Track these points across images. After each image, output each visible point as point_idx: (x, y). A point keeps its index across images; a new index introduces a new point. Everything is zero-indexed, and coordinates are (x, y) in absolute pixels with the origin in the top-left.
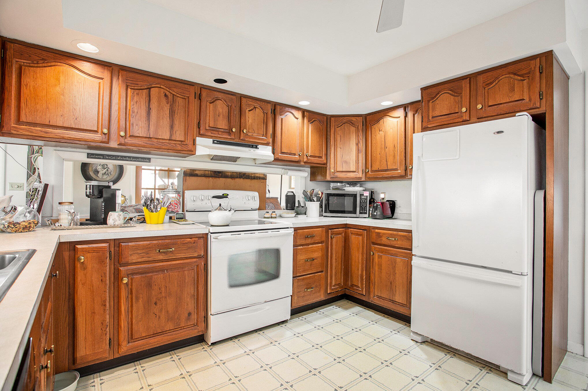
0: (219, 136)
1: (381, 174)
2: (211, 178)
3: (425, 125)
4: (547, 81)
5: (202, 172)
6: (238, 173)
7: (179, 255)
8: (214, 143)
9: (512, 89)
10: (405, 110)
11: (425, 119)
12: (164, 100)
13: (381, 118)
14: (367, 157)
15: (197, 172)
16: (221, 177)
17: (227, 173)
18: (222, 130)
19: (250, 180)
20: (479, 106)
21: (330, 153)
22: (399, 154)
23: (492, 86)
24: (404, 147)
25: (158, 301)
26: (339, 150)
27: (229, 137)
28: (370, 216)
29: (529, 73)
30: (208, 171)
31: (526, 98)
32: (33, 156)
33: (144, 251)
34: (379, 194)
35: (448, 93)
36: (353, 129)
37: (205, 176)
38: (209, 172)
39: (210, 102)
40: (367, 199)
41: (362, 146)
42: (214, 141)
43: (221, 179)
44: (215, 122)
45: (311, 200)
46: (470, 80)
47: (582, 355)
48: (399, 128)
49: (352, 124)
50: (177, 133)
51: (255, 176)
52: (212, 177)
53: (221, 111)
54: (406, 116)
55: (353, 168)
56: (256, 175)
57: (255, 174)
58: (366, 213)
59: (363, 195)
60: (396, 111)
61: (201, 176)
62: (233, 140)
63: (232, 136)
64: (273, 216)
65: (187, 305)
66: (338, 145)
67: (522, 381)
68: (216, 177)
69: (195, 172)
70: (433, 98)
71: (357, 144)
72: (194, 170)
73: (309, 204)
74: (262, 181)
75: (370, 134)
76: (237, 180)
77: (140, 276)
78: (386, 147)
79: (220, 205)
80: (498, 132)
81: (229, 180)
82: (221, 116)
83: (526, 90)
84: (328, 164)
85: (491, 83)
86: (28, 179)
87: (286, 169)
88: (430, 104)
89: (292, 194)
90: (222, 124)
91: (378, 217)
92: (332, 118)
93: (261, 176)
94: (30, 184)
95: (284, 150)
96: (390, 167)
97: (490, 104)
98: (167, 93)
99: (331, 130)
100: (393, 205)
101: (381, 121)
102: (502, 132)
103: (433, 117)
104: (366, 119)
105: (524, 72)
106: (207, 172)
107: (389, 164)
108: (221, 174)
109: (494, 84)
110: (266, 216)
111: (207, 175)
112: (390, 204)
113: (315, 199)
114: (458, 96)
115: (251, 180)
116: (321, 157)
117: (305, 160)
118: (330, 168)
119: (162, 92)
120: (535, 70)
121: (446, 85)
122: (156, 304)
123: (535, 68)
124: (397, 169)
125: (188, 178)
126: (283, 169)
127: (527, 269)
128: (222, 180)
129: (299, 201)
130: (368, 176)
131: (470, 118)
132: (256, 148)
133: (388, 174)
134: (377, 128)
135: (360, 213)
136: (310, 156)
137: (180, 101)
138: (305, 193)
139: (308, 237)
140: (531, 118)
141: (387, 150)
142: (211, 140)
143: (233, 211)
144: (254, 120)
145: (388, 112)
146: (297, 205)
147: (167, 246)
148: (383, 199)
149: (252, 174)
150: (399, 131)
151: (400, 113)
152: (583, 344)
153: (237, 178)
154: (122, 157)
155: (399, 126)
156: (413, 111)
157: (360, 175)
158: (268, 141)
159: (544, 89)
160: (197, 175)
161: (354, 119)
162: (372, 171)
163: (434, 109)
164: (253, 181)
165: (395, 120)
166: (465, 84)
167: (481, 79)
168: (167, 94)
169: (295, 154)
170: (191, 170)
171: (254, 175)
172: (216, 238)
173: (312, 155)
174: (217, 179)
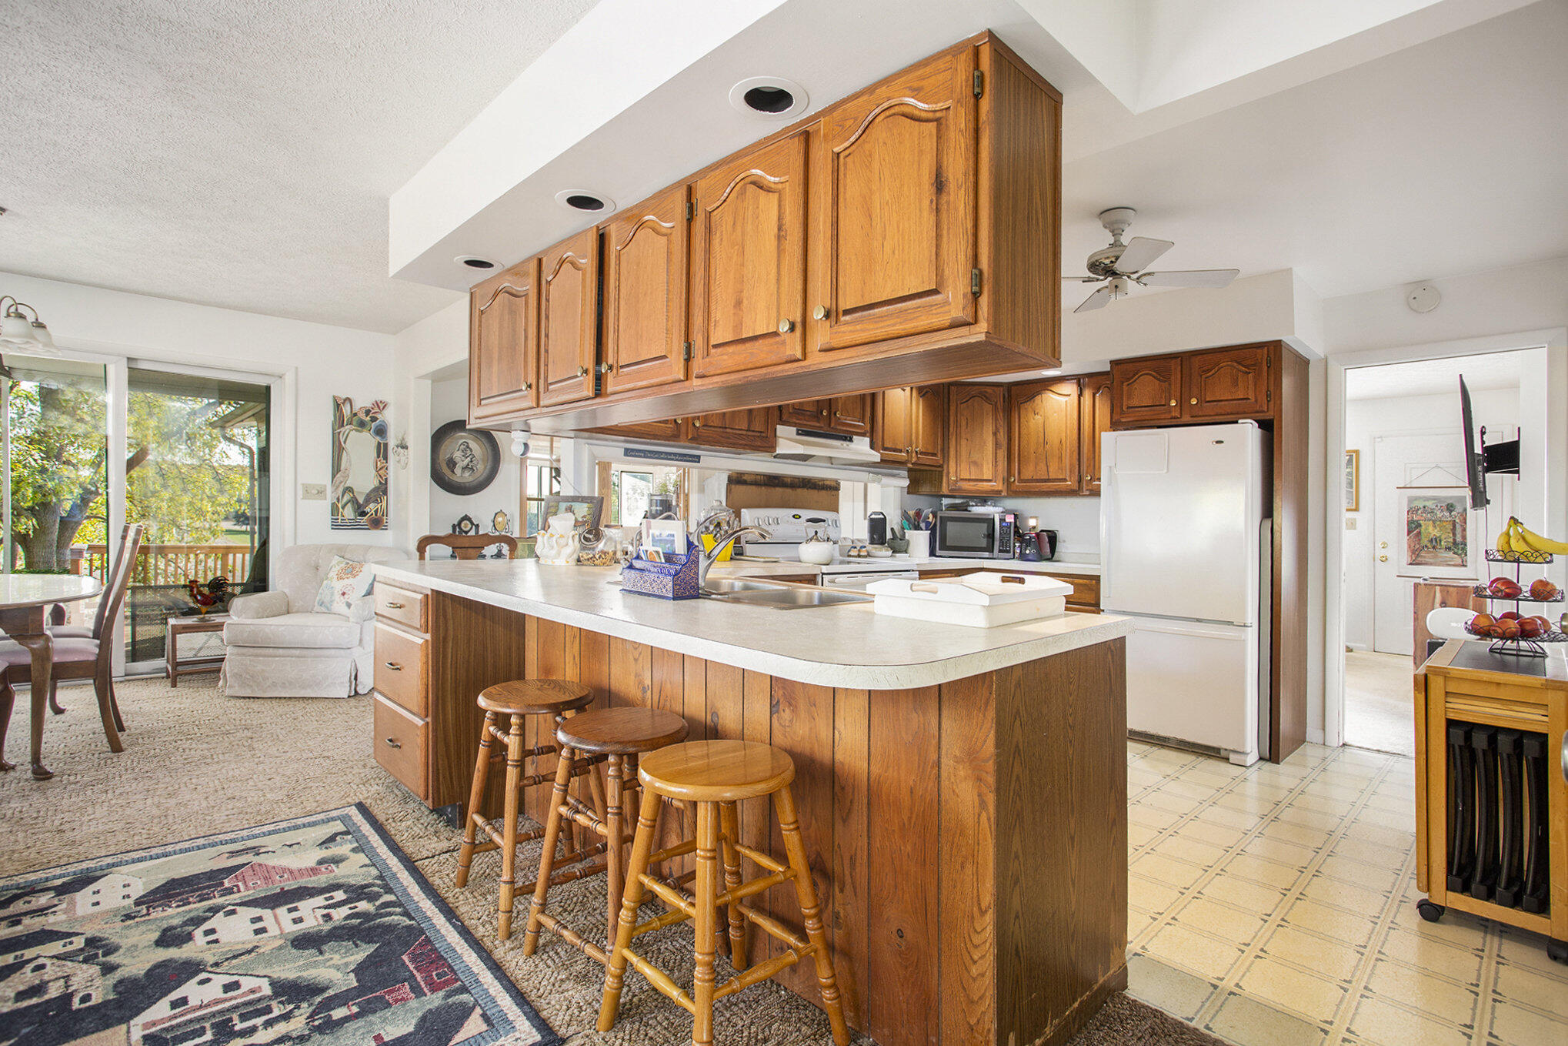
0: (805, 422)
1: (1037, 487)
2: (764, 488)
3: (1116, 417)
4: (1275, 379)
5: (753, 478)
6: (801, 479)
8: (798, 434)
9: (1235, 383)
10: (1079, 385)
11: (1117, 410)
13: (1039, 393)
14: (1012, 457)
17: (786, 479)
18: (809, 413)
19: (816, 491)
20: (1194, 402)
21: (949, 448)
22: (1068, 454)
23: (1210, 374)
24: (1077, 445)
26: (963, 442)
27: (818, 425)
28: (1016, 556)
29: (1255, 365)
30: (761, 475)
31: (1251, 396)
32: (342, 429)
34: (1026, 519)
35: (1151, 375)
36: (988, 407)
37: (756, 483)
38: (762, 477)
40: (1010, 527)
41: (1002, 437)
42: (798, 430)
43: (777, 489)
45: (917, 528)
46: (1181, 361)
47: (1322, 742)
48: (1069, 412)
49: (986, 398)
50: (756, 419)
54: (1080, 396)
55: (987, 475)
56: (826, 483)
57: (828, 481)
58: (1008, 552)
59: (1004, 520)
60: (1063, 385)
61: (751, 484)
62: (823, 429)
63: (821, 423)
64: (862, 554)
66: (963, 435)
67: (1245, 761)
70: (1129, 379)
71: (995, 434)
73: (910, 534)
74: (833, 493)
75: (1017, 420)
76: (799, 491)
78: (1045, 443)
79: (816, 533)
80: (1217, 442)
81: (789, 491)
83: (1251, 387)
84: (945, 467)
85: (1209, 370)
86: (334, 476)
87: (877, 474)
88: (1125, 388)
89: (881, 516)
91: (1030, 558)
92: (953, 388)
93: (833, 484)
94: (338, 487)
95: (887, 445)
96: (1052, 476)
97: (1208, 399)
99: (951, 408)
100: (1053, 538)
101: (1038, 399)
102: (1222, 442)
103: (1128, 408)
104: (1009, 391)
105: (1249, 362)
106: (759, 477)
107: (1051, 470)
108: (777, 481)
109: (1213, 371)
110: (852, 553)
112: (1049, 537)
113: (923, 525)
114: (1165, 382)
116: (934, 455)
117: (914, 460)
118: (948, 473)
120: (1261, 363)
121: (1148, 363)
123: (1262, 359)
124: (1065, 480)
125: (733, 486)
126: (870, 472)
127: (1252, 617)
129: (892, 529)
130: (1013, 488)
131: (1181, 415)
132: (851, 440)
133: (1049, 487)
134: (1030, 409)
135: (1000, 551)
136: (921, 453)
138: (905, 515)
140: (1256, 425)
141: (1047, 446)
142: (795, 429)
145: (1051, 385)
146: (889, 535)
148: (1034, 528)
149: (819, 480)
150: (1069, 417)
151: (1071, 389)
152: (1324, 730)
153: (799, 487)
154: (666, 453)
155: (1069, 409)
156: (1094, 389)
157: (998, 485)
158: (865, 429)
159: (1272, 388)
160: (745, 483)
161: (989, 390)
162: (1021, 481)
163: (1130, 397)
164: (823, 493)
165: (1063, 399)
166: (1175, 366)
167: (1196, 361)
169: (901, 451)
170: (737, 473)
171: (822, 482)
172: (833, 582)
173: (924, 450)
174: (773, 489)
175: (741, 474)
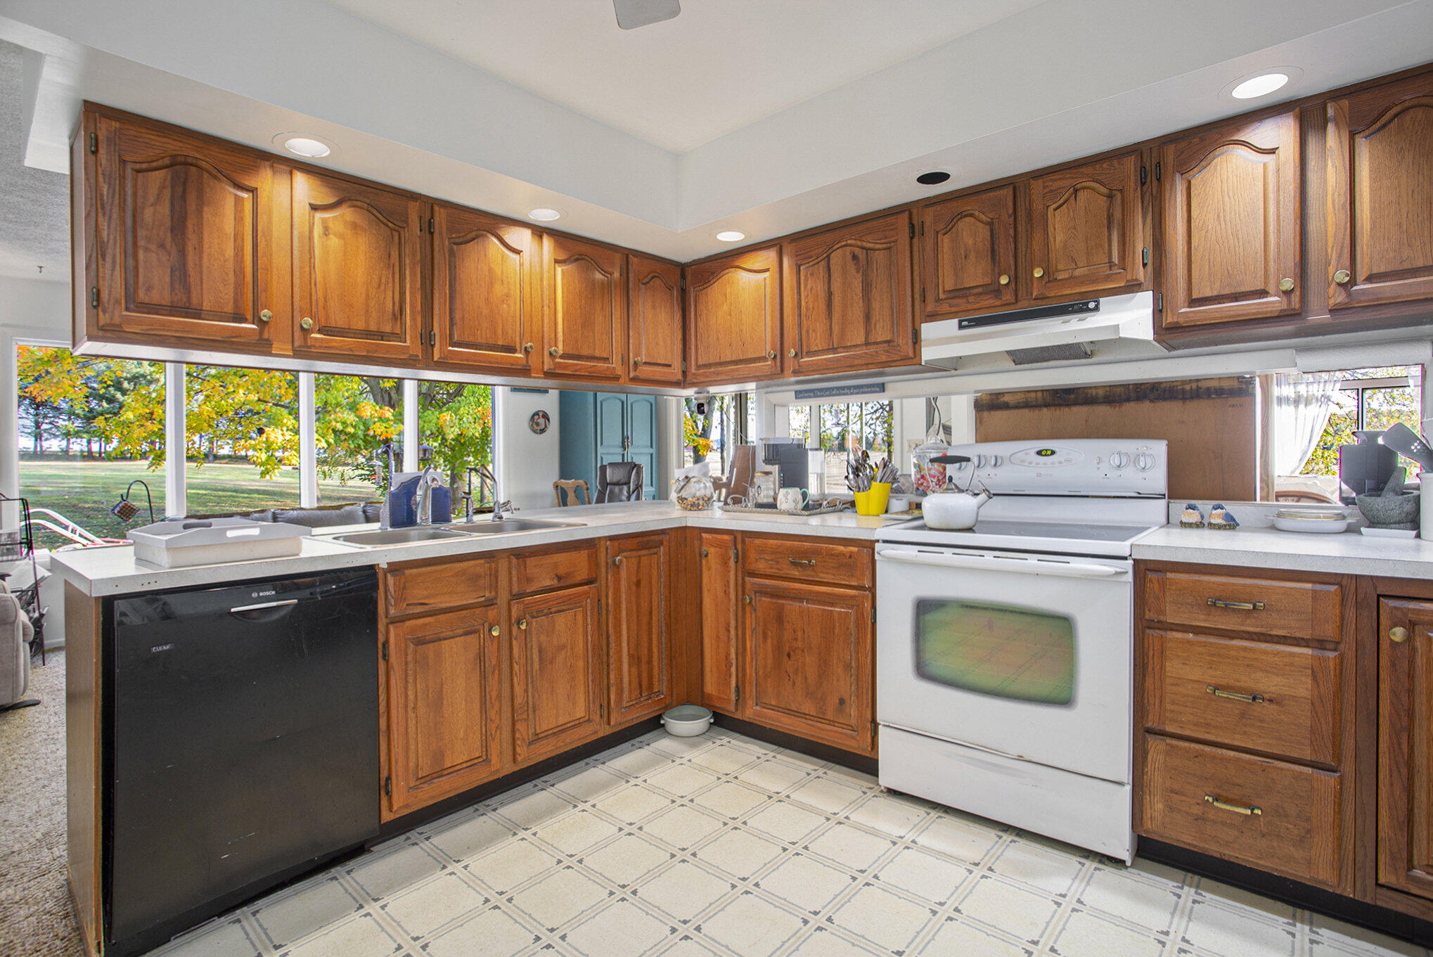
0: (970, 307)
2: (1045, 410)
5: (1020, 398)
6: (1131, 387)
7: (824, 575)
8: (961, 327)
12: (851, 267)
15: (1006, 398)
16: (1075, 403)
17: (1090, 391)
18: (980, 290)
19: (1179, 403)
25: (792, 653)
27: (998, 303)
30: (1036, 391)
33: (773, 557)
37: (1027, 405)
38: (1039, 394)
39: (943, 232)
42: (960, 322)
43: (1075, 409)
44: (956, 275)
50: (878, 325)
51: (1198, 388)
52: (1047, 405)
53: (970, 242)
56: (1204, 385)
57: (1198, 380)
61: (1017, 407)
62: (1012, 307)
63: (1004, 298)
64: (1213, 520)
65: (838, 680)
68: (1060, 405)
69: (1002, 400)
72: (999, 394)
74: (1237, 400)
76: (1130, 407)
77: (769, 600)
81: (1102, 410)
82: (972, 256)
90: (976, 275)
93: (1228, 384)
98: (857, 251)
106: (1033, 395)
108: (1073, 396)
110: (1185, 518)
111: (1034, 403)
115: (1184, 403)
119: (848, 254)
122: (789, 655)
125: (986, 414)
128: (1080, 412)
132: (1088, 308)
137: (880, 258)
139: (1215, 604)
142: (956, 321)
143: (983, 496)
144: (1075, 228)
147: (806, 554)
149: (1184, 382)
153: (1128, 400)
154: (838, 388)
158: (1129, 278)
160: (1006, 406)
164: (1193, 406)
168: (856, 253)
169: (1261, 294)
170: (991, 394)
171: (1194, 386)
174: (1066, 409)
175: (997, 395)
